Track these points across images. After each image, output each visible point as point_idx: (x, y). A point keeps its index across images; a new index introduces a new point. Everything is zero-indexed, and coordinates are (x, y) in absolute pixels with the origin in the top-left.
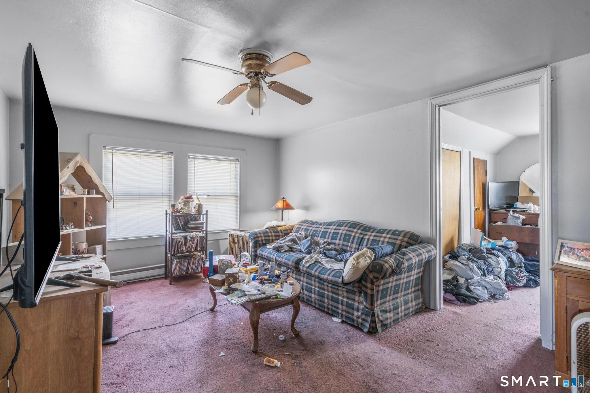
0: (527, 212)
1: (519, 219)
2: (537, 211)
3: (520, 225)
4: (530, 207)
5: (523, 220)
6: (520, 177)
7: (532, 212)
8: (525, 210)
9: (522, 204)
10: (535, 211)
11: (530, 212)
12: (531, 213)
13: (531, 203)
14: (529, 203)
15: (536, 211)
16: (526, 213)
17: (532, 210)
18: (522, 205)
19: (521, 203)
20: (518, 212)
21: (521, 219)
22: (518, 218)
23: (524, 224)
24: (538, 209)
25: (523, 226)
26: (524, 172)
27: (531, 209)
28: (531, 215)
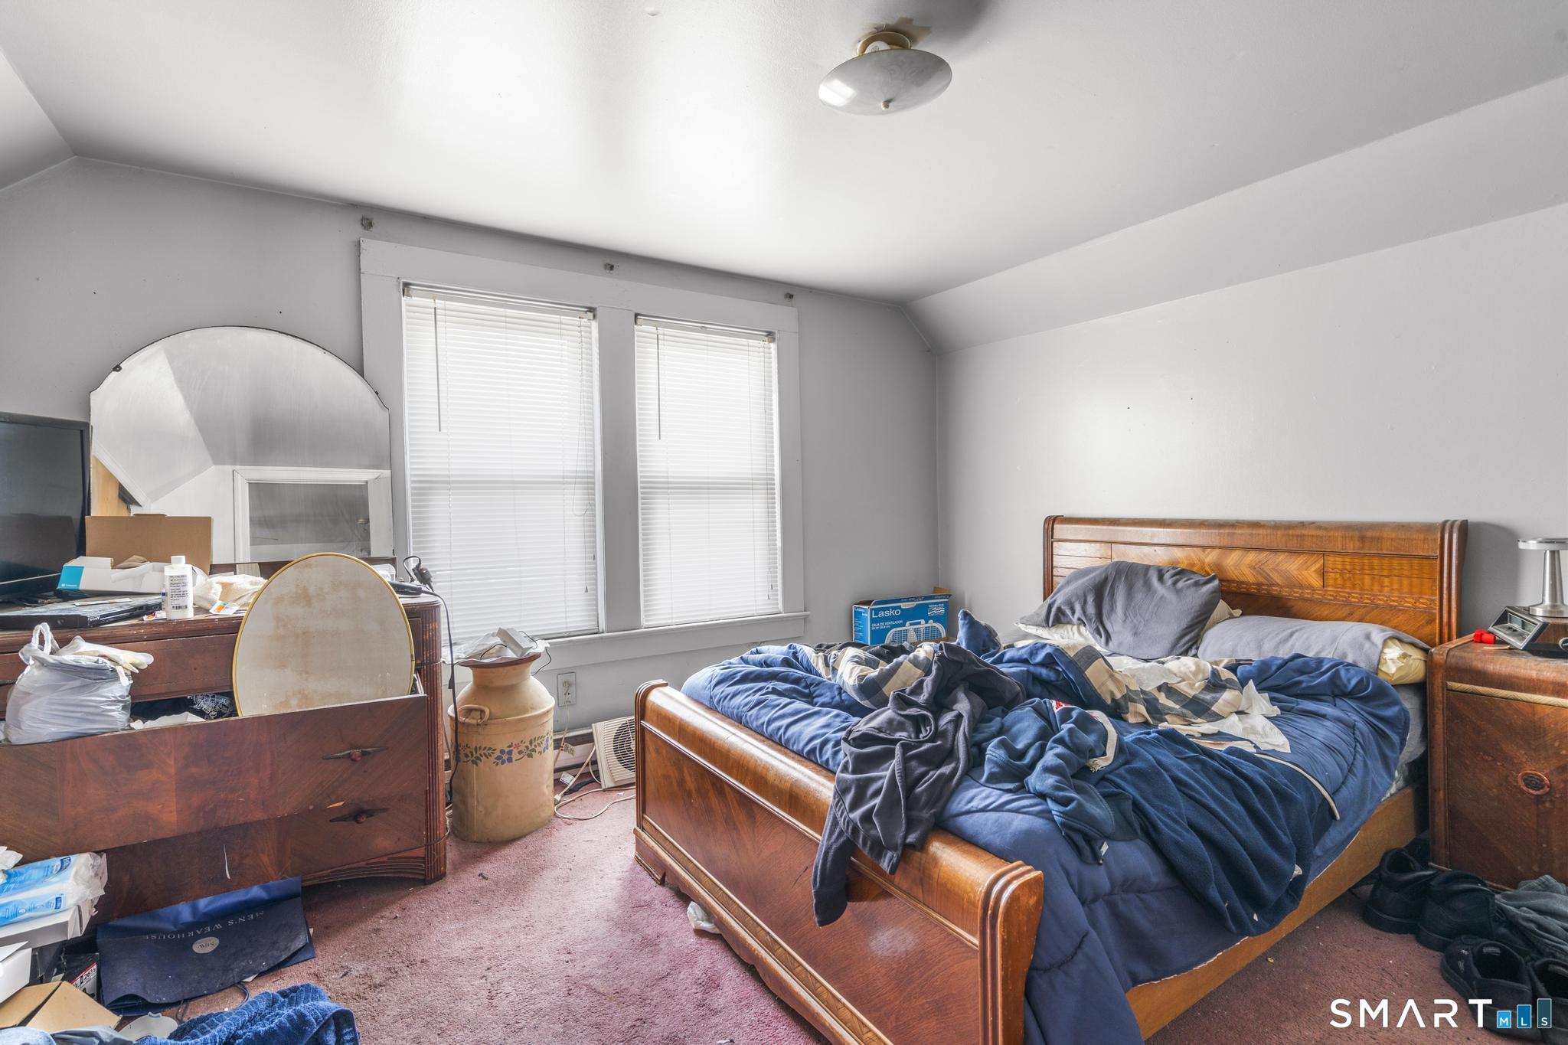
0: (160, 615)
1: (113, 676)
2: (219, 603)
3: (119, 717)
4: (178, 582)
5: (139, 677)
6: (96, 398)
7: (190, 614)
8: (141, 608)
9: (114, 567)
10: (206, 605)
11: (176, 615)
12: (187, 622)
13: (183, 558)
14: (169, 561)
15: (213, 603)
16: (150, 624)
17: (190, 601)
18: (119, 573)
19: (108, 561)
20: (97, 624)
21: (125, 682)
22: (101, 675)
23: (141, 707)
24: (219, 588)
25: (138, 725)
26: (117, 368)
27: (184, 595)
28: (187, 634)
